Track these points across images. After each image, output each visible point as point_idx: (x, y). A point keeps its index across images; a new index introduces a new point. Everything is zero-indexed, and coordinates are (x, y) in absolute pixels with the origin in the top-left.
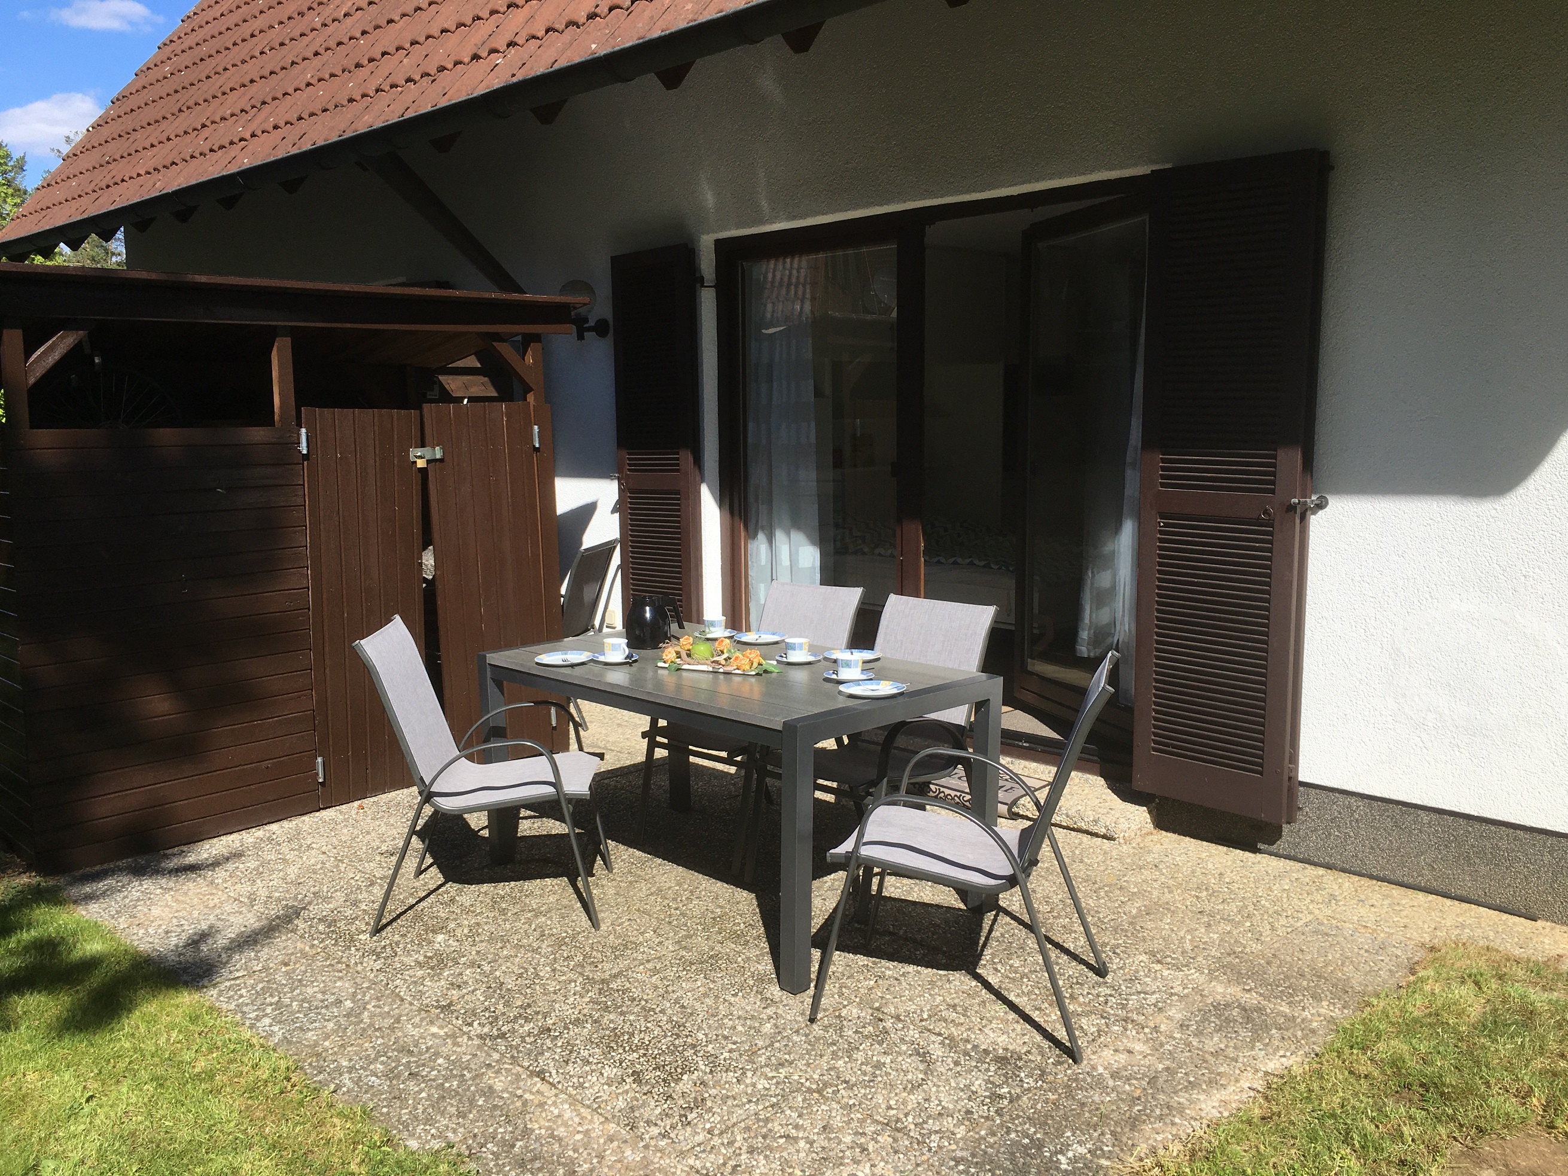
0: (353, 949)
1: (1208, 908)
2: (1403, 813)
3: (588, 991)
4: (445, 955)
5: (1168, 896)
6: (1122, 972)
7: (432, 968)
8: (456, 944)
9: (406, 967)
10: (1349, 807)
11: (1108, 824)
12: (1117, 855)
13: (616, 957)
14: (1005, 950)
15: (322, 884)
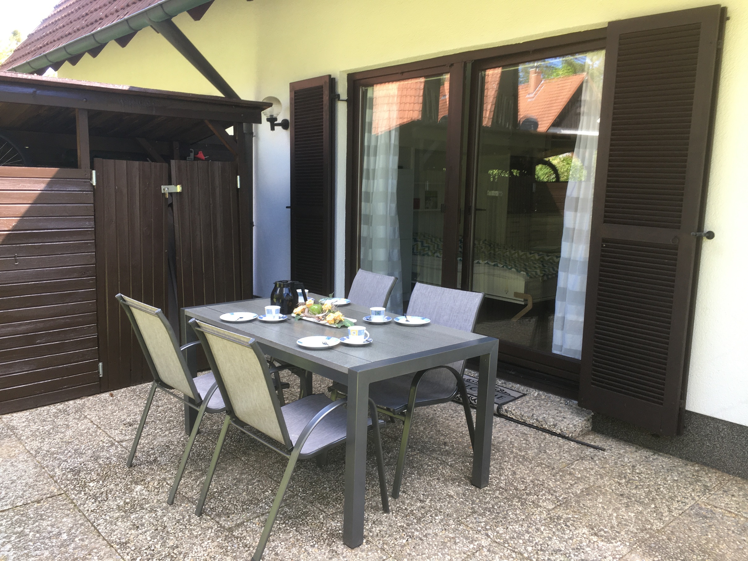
0: (83, 493)
1: (626, 492)
3: (218, 537)
4: (137, 502)
5: (600, 482)
6: (571, 541)
7: (125, 512)
8: (147, 493)
9: (110, 509)
11: (562, 427)
12: (567, 448)
13: (243, 510)
14: (494, 519)
15: (82, 444)
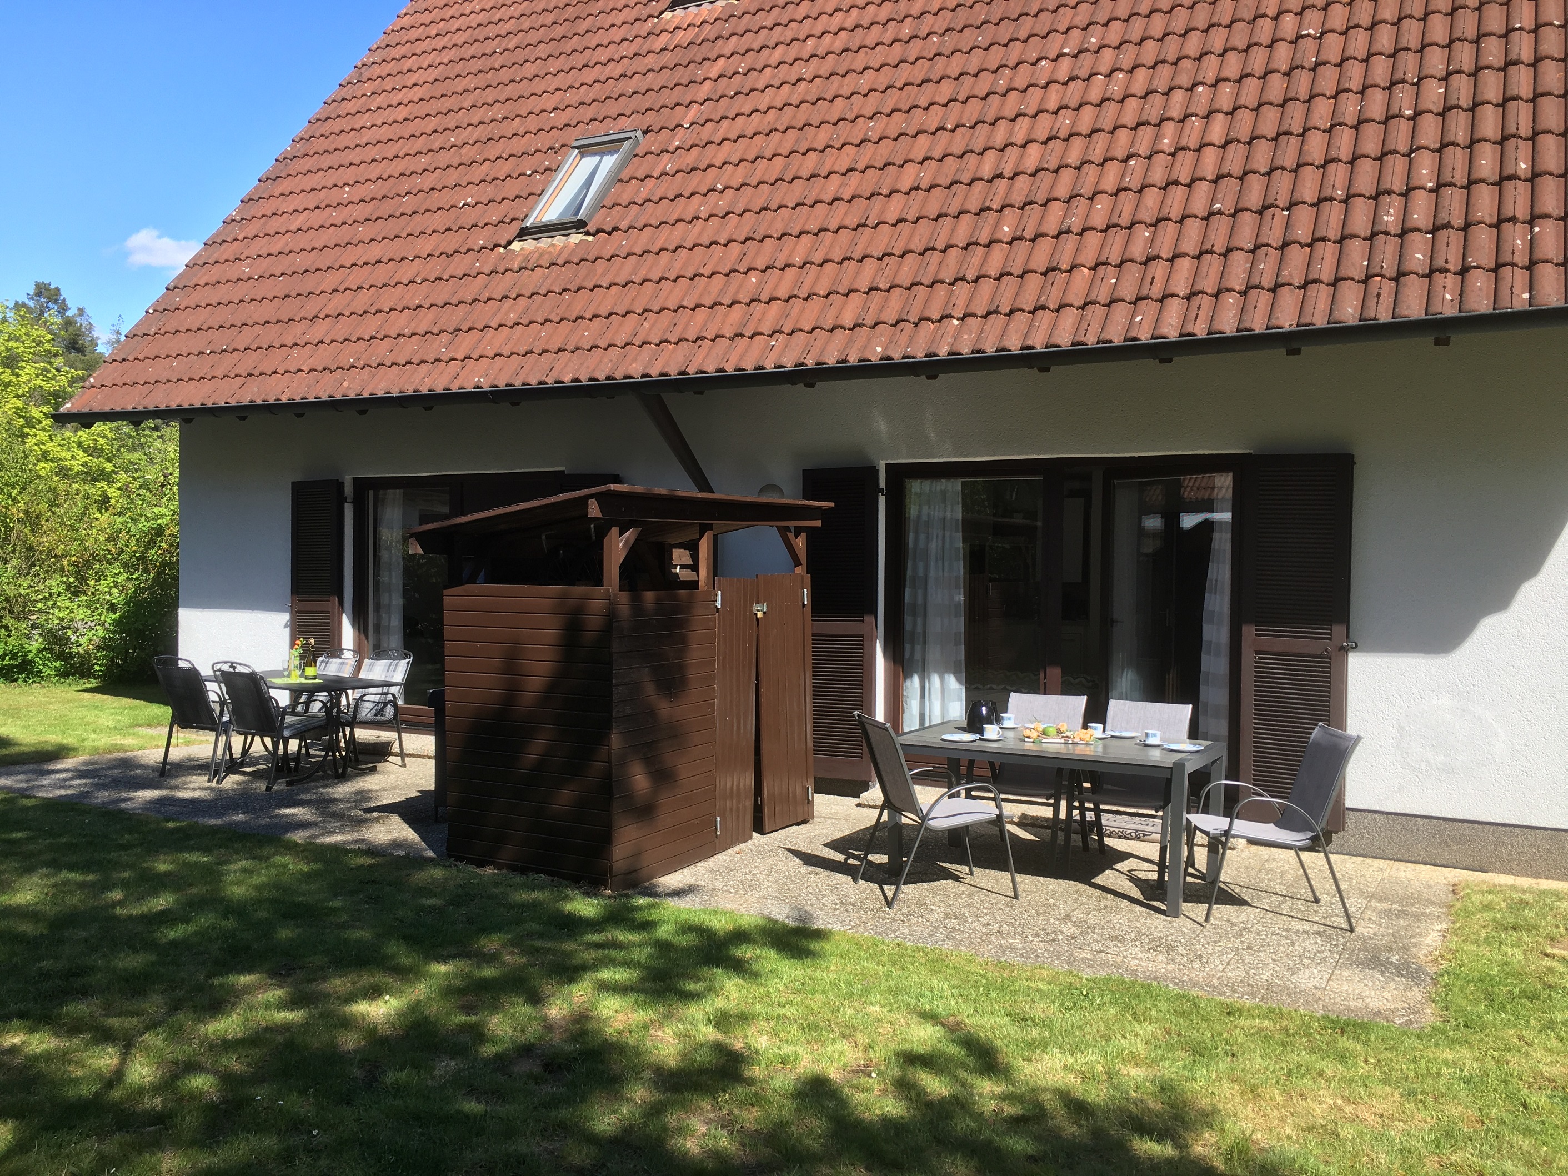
2: (1407, 821)
10: (1375, 819)
